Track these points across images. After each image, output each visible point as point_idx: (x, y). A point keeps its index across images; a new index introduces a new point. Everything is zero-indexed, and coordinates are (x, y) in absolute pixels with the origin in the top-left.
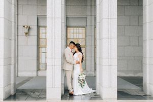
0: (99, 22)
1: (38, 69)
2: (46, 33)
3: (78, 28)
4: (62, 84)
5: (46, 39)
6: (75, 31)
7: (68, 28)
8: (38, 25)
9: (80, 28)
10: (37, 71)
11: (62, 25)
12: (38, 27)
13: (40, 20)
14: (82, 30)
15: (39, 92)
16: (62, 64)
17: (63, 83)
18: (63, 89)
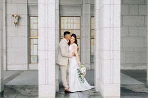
0: (99, 10)
1: (29, 62)
2: (37, 23)
3: (72, 18)
4: (56, 80)
5: (38, 29)
6: (69, 20)
7: (62, 18)
8: (28, 15)
9: (74, 18)
10: (28, 64)
11: (56, 12)
12: (29, 16)
13: (31, 9)
14: (76, 20)
15: (29, 89)
16: (56, 57)
17: (58, 78)
18: (58, 85)
